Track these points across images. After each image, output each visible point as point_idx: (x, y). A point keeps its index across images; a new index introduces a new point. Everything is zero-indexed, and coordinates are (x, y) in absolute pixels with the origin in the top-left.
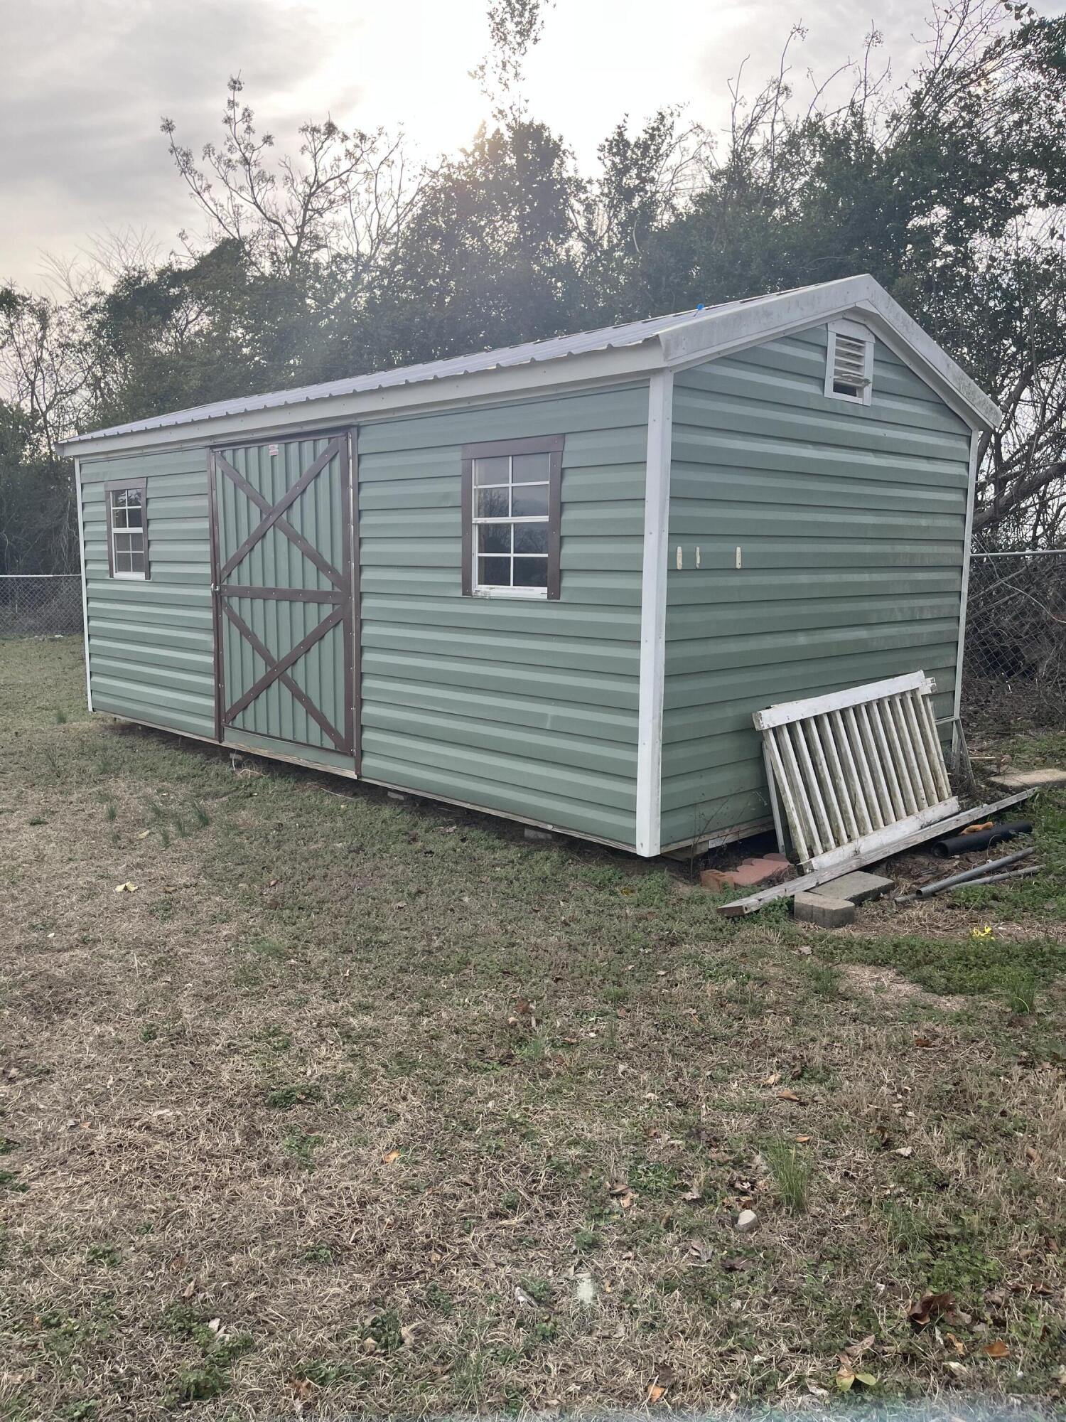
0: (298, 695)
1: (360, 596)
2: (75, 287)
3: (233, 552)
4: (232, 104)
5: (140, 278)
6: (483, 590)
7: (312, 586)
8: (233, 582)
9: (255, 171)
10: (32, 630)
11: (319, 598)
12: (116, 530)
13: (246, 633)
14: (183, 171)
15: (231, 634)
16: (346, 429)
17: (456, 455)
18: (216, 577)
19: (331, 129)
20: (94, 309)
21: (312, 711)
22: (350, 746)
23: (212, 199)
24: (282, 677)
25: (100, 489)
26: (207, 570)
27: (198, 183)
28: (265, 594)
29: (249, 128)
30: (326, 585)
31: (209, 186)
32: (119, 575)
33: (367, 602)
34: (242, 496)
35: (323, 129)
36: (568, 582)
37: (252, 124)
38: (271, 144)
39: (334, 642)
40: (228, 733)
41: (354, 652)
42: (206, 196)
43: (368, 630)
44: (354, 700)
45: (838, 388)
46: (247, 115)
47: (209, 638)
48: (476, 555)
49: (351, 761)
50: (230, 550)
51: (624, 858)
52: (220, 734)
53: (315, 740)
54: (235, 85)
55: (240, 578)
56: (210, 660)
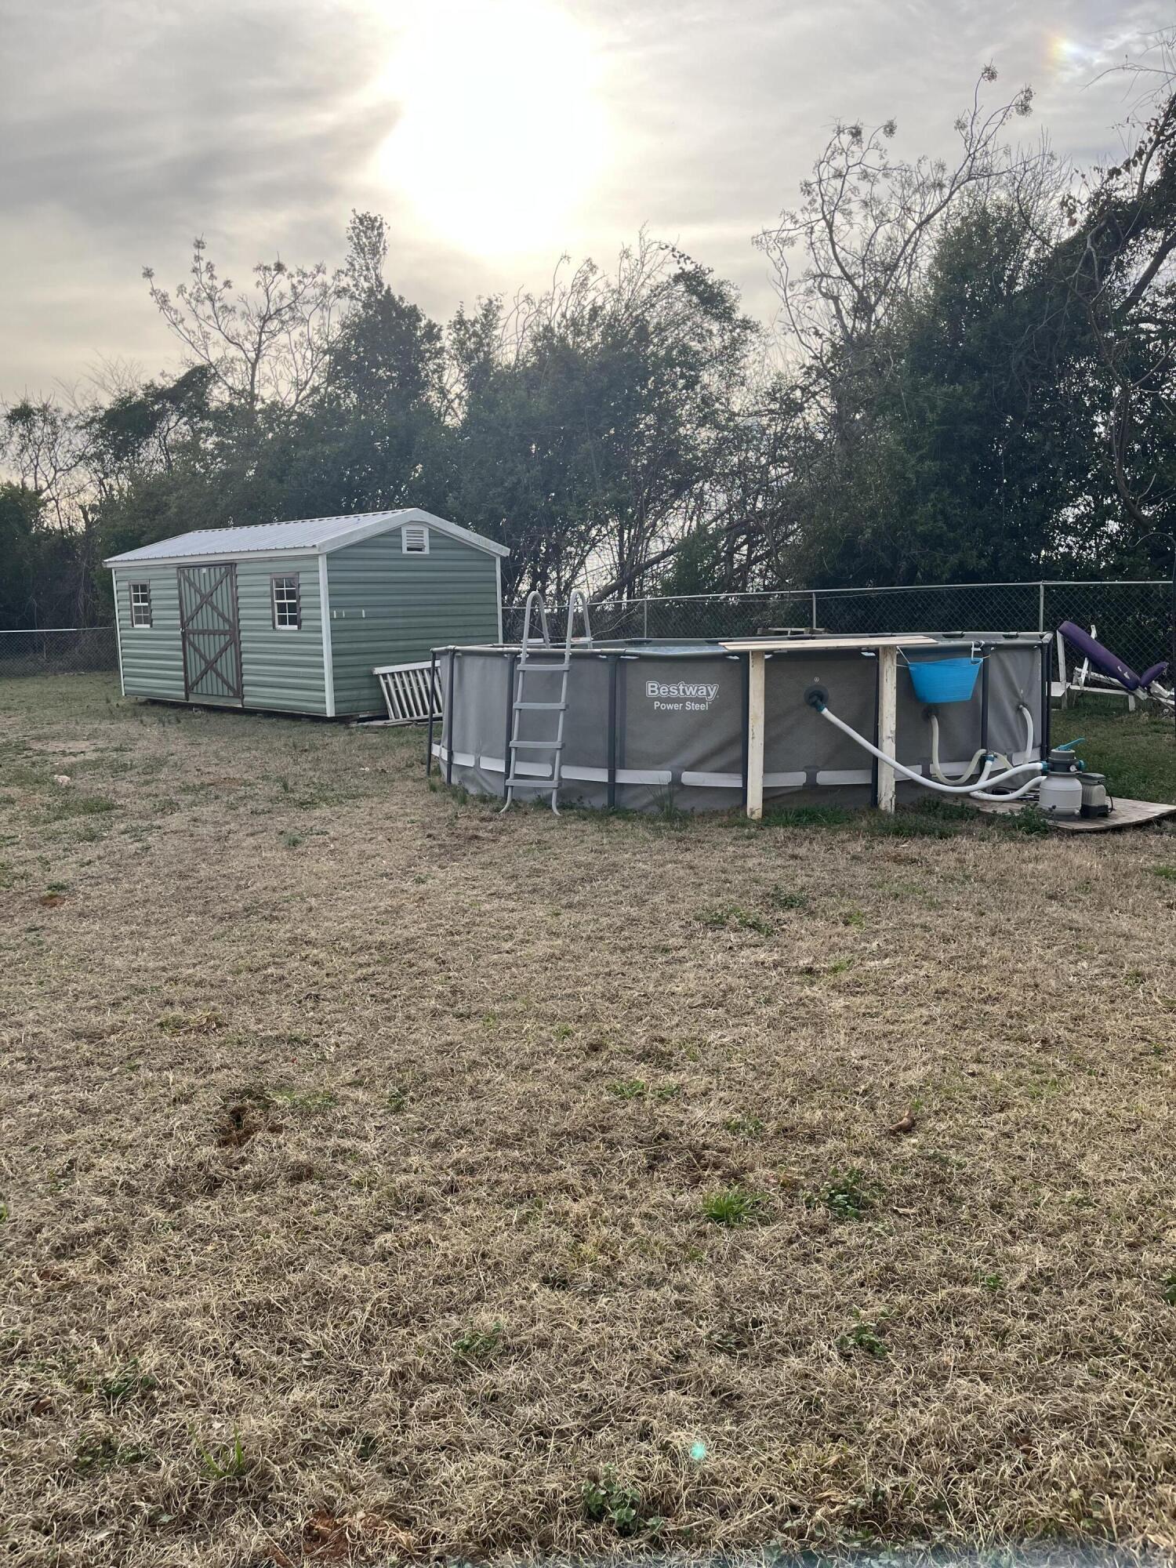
0: (219, 675)
1: (240, 632)
2: (79, 404)
3: (189, 614)
4: (198, 258)
5: (130, 397)
6: (279, 627)
7: (221, 628)
8: (190, 627)
9: (218, 305)
10: (64, 670)
11: (224, 633)
12: (134, 604)
13: (196, 650)
14: (161, 308)
15: (190, 650)
16: (231, 564)
17: (268, 577)
18: (183, 625)
19: (280, 268)
20: (93, 420)
21: (225, 682)
22: (239, 694)
23: (186, 329)
24: (211, 668)
25: (126, 584)
26: (179, 622)
27: (174, 317)
28: (203, 632)
29: (212, 275)
30: (227, 628)
31: (183, 320)
32: (136, 626)
33: (242, 634)
34: (193, 590)
35: (273, 267)
36: (304, 623)
37: (214, 273)
38: (230, 287)
39: (231, 652)
40: (191, 696)
41: (239, 654)
42: (180, 327)
43: (243, 645)
44: (240, 674)
45: (409, 549)
46: (210, 267)
47: (181, 654)
48: (277, 614)
49: (239, 700)
50: (188, 613)
51: (318, 719)
52: (187, 698)
53: (226, 694)
54: (199, 245)
55: (194, 625)
56: (182, 663)
